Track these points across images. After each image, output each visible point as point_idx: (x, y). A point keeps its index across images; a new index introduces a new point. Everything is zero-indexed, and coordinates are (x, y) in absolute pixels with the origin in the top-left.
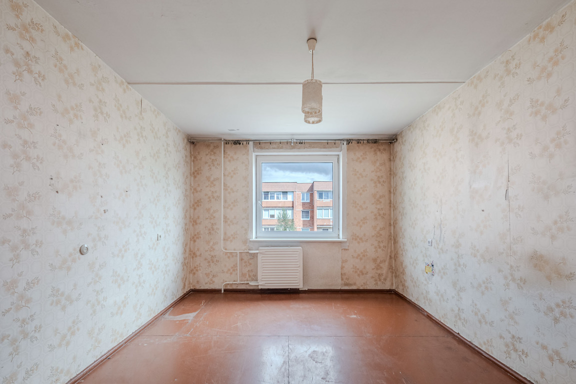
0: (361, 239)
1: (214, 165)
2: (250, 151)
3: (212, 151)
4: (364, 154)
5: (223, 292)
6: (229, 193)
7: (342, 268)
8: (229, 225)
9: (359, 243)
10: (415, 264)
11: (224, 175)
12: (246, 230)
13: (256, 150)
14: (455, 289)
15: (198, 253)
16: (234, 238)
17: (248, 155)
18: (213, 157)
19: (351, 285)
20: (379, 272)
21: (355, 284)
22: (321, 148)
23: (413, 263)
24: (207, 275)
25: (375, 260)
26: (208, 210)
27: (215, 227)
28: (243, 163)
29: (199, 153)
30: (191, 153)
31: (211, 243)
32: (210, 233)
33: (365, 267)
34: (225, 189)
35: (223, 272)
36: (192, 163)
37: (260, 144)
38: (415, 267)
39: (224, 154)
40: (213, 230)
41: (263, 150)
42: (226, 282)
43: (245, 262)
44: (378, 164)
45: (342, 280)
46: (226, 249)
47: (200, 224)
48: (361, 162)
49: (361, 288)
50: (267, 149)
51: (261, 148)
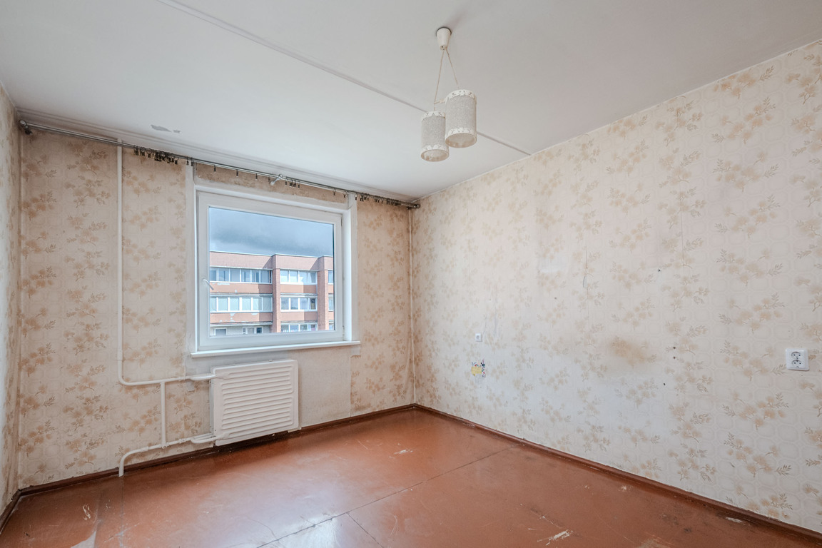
0: (376, 339)
1: (92, 194)
2: (187, 179)
3: (87, 161)
4: (378, 218)
5: (121, 474)
6: (137, 259)
7: (352, 384)
8: (136, 327)
9: (373, 345)
10: (453, 366)
11: (123, 220)
12: (178, 335)
13: (199, 179)
14: (518, 388)
15: (42, 399)
16: (149, 354)
17: (183, 185)
18: (89, 176)
19: (364, 408)
20: (398, 383)
21: (369, 405)
22: (319, 199)
23: (450, 365)
24: (73, 445)
25: (393, 367)
26: (75, 295)
27: (96, 333)
28: (170, 200)
29: (45, 158)
30: (19, 153)
31: (85, 371)
32: (81, 347)
33: (381, 379)
34: (126, 251)
35: (120, 429)
36: (23, 180)
37: (209, 170)
38: (453, 370)
39: (123, 175)
40: (90, 339)
41: (215, 184)
42: (128, 450)
43: (178, 401)
44: (395, 235)
45: (352, 402)
46: (127, 380)
47: (48, 327)
48: (374, 229)
49: (377, 410)
50: (223, 182)
51: (211, 179)
